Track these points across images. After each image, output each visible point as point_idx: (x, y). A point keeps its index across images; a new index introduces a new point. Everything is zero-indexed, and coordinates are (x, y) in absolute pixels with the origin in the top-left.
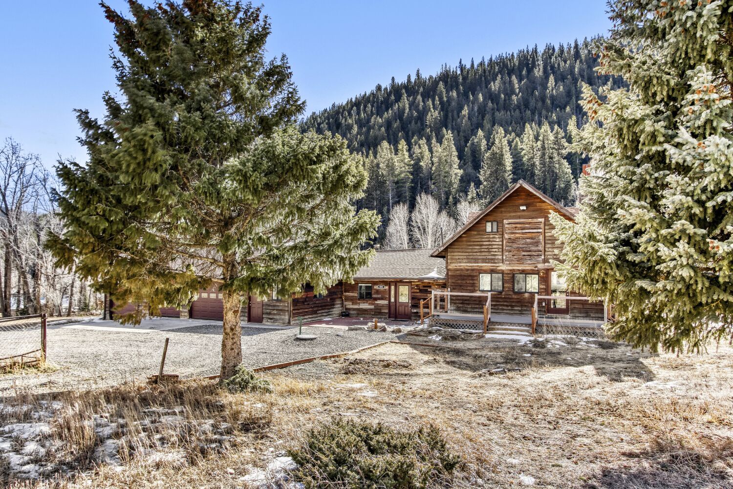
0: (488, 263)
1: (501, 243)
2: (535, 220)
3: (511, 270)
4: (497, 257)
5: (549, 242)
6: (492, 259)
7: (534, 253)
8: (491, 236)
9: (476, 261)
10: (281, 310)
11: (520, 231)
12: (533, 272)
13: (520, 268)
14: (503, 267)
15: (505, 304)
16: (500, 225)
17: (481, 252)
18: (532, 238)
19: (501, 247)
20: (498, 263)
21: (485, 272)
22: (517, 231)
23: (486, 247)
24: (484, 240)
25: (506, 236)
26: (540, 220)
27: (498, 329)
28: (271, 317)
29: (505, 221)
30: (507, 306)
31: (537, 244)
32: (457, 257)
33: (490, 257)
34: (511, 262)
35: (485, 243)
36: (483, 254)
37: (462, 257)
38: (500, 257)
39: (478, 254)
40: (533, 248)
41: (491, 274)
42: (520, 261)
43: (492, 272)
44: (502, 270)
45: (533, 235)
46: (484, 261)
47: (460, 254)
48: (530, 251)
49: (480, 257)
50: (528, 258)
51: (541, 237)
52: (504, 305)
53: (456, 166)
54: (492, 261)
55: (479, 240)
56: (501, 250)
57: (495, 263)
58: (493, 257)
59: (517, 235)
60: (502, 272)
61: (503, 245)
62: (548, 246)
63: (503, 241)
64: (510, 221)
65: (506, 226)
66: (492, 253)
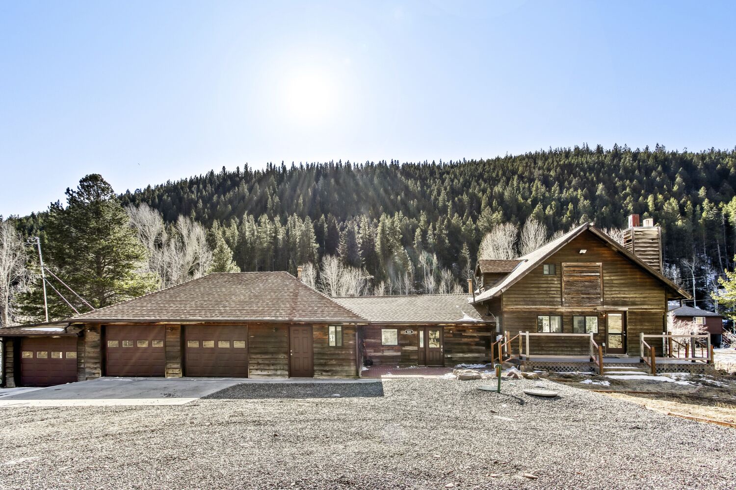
0: (547, 305)
1: (559, 286)
2: (593, 264)
3: (570, 312)
4: (556, 299)
5: (607, 285)
6: (551, 301)
7: (593, 296)
8: (549, 279)
9: (534, 303)
10: (343, 359)
11: (579, 274)
12: (592, 314)
13: (580, 310)
14: (563, 309)
15: (565, 345)
16: (558, 267)
17: (539, 294)
18: (590, 281)
19: (559, 289)
20: (557, 305)
21: (544, 314)
22: (576, 274)
23: (544, 289)
24: (542, 282)
25: (565, 279)
26: (598, 264)
27: (610, 370)
28: (327, 368)
29: (564, 264)
30: (567, 347)
31: (595, 287)
32: (513, 299)
33: (548, 299)
34: (570, 304)
35: (543, 285)
36: (542, 296)
37: (519, 299)
38: (559, 300)
39: (536, 296)
40: (592, 291)
41: (550, 316)
42: (579, 303)
43: (551, 314)
44: (560, 312)
45: (592, 278)
46: (542, 303)
47: (516, 296)
48: (589, 294)
49: (537, 299)
50: (587, 300)
51: (599, 281)
52: (563, 347)
53: (313, 241)
54: (552, 303)
55: (537, 282)
56: (559, 293)
57: (554, 305)
58: (552, 299)
59: (576, 278)
60: (561, 315)
61: (561, 287)
62: (606, 289)
63: (561, 284)
64: (568, 263)
65: (565, 269)
66: (551, 295)
